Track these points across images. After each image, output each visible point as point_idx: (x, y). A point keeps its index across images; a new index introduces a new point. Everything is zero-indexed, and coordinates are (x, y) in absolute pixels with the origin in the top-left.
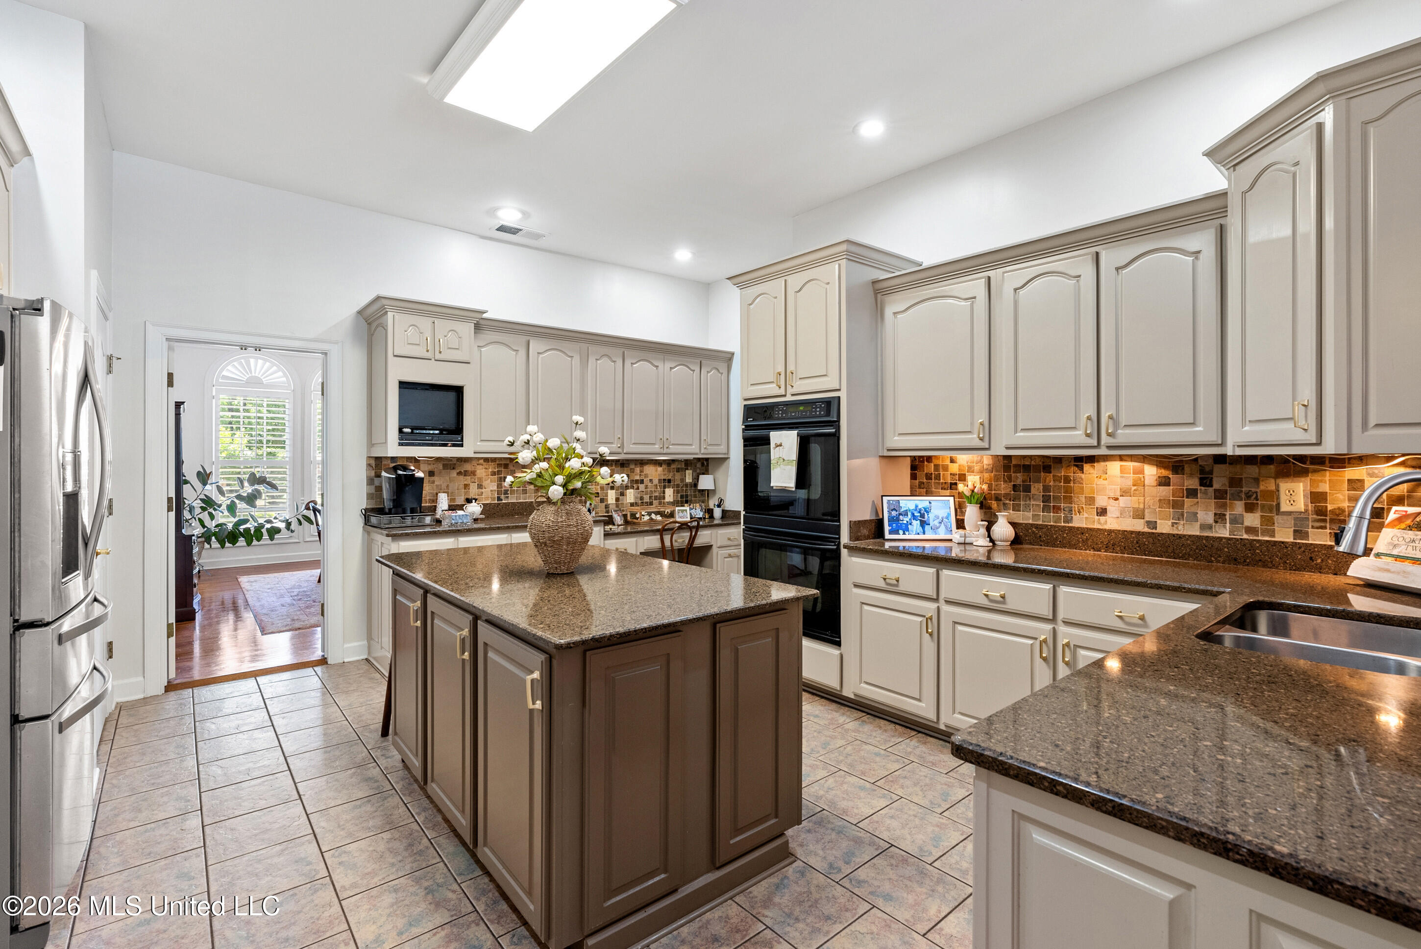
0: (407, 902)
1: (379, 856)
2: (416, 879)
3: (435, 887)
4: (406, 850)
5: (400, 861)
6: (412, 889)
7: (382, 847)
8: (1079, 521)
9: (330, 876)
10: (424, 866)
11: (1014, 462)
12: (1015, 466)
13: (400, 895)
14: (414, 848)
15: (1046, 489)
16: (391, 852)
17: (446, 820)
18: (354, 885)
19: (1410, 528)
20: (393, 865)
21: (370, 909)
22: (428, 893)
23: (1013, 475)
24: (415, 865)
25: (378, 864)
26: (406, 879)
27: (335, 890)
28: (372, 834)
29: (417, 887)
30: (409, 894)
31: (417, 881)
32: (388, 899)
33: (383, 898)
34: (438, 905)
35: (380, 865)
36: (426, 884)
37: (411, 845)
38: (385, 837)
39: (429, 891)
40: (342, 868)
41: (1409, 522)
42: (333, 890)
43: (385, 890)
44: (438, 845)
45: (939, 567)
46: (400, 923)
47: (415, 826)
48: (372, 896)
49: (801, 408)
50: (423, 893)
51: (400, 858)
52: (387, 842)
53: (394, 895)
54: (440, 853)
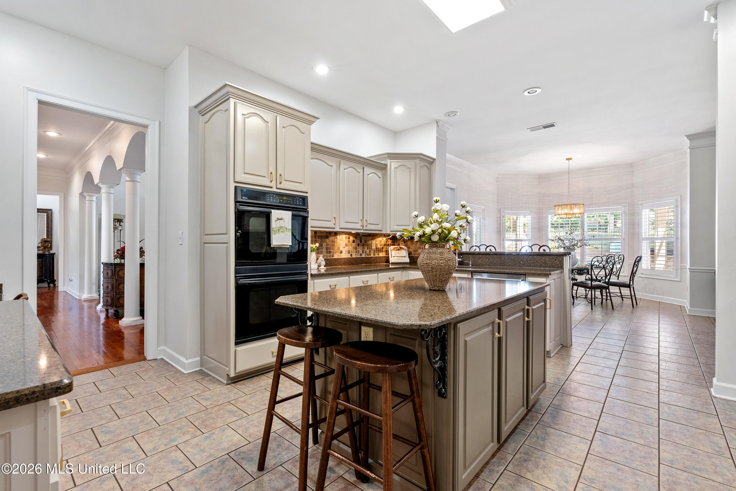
0: (557, 443)
1: (545, 469)
2: (542, 447)
3: (540, 439)
4: (530, 460)
5: (540, 458)
6: (549, 445)
7: (539, 472)
8: (336, 256)
9: (578, 481)
10: (533, 448)
11: (318, 234)
12: (318, 236)
13: (556, 447)
14: (526, 458)
15: (327, 245)
16: (538, 465)
17: (493, 456)
18: (570, 467)
19: (397, 250)
20: (544, 460)
21: (573, 452)
22: (546, 439)
23: (317, 239)
24: (535, 451)
25: (550, 466)
26: (545, 450)
27: (581, 472)
28: (534, 483)
29: (547, 444)
30: (552, 445)
31: (543, 446)
32: (562, 450)
33: (564, 452)
34: (547, 434)
35: (550, 464)
36: (541, 443)
37: (525, 460)
38: (531, 475)
39: (544, 440)
40: (569, 479)
41: (396, 249)
42: (582, 473)
43: (560, 454)
44: (515, 450)
45: (349, 276)
46: (567, 440)
47: (510, 467)
48: (568, 456)
49: (285, 198)
50: (547, 440)
51: (537, 460)
52: (533, 472)
53: (558, 449)
54: (519, 447)
